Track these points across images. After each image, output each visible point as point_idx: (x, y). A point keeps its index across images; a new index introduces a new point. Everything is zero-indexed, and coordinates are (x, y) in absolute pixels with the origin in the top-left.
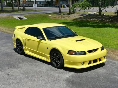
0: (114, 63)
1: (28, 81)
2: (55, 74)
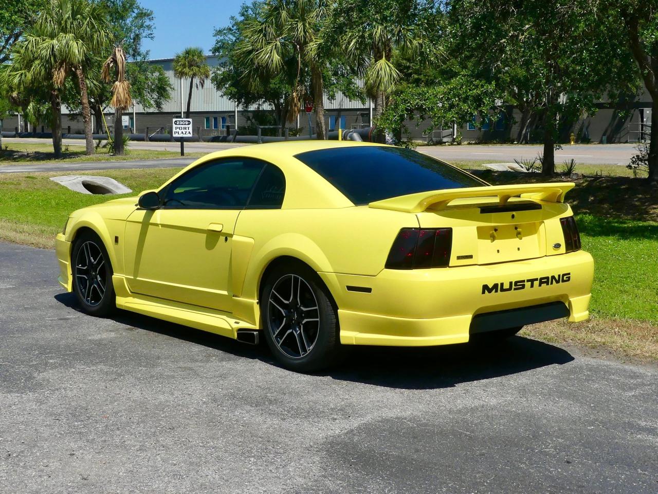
0: (634, 376)
1: (80, 448)
2: (259, 419)
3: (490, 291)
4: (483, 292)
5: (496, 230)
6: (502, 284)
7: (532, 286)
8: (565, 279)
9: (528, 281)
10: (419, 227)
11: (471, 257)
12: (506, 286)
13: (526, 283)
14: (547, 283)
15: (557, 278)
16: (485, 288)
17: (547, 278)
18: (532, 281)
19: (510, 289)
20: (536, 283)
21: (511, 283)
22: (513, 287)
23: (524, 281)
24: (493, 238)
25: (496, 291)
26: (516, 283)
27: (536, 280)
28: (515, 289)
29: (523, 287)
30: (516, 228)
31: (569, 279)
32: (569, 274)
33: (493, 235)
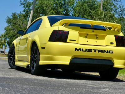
3: (78, 50)
4: (75, 50)
5: (87, 35)
7: (95, 52)
8: (110, 52)
9: (93, 50)
10: (58, 30)
11: (75, 41)
12: (84, 50)
14: (102, 52)
15: (106, 51)
16: (76, 49)
17: (102, 50)
18: (95, 50)
19: (86, 51)
20: (97, 51)
21: (86, 49)
22: (87, 51)
24: (86, 37)
25: (80, 51)
26: (88, 50)
27: (97, 50)
29: (91, 51)
30: (96, 36)
33: (86, 36)
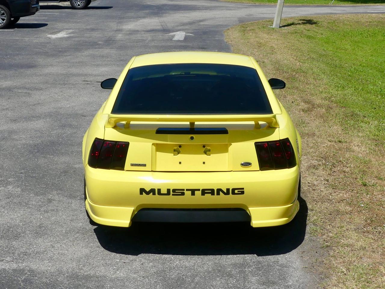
3: (148, 193)
4: (141, 193)
5: (180, 147)
6: (159, 190)
7: (193, 194)
8: (236, 191)
9: (187, 190)
10: (103, 139)
12: (164, 191)
13: (185, 191)
14: (212, 194)
15: (225, 191)
16: (142, 191)
17: (213, 190)
18: (193, 191)
19: (168, 194)
20: (198, 193)
22: (171, 193)
23: (184, 190)
24: (177, 153)
25: (154, 194)
26: (174, 191)
27: (199, 190)
28: (173, 195)
29: (183, 194)
30: (204, 146)
31: (243, 193)
32: (243, 189)
33: (177, 151)
